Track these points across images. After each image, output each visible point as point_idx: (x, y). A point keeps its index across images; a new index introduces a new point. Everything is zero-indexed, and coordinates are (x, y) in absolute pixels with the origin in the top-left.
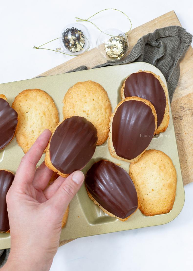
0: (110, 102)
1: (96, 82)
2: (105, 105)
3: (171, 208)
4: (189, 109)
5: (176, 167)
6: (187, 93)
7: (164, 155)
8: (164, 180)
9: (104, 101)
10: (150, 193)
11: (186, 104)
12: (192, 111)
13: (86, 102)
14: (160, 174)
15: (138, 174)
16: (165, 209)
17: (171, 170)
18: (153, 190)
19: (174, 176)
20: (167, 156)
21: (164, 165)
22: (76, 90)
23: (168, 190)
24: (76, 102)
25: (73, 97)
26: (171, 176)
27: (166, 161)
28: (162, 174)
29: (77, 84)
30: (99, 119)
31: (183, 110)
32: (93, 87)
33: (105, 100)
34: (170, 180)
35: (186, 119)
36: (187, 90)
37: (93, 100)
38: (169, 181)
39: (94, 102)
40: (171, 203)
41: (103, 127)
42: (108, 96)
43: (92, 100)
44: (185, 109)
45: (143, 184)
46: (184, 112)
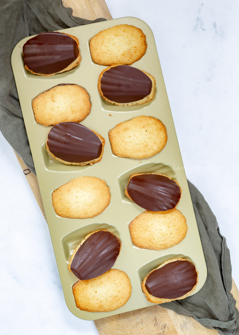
0: (170, 247)
1: (187, 234)
2: (167, 244)
3: (81, 309)
4: (163, 332)
5: (117, 310)
6: (177, 331)
7: (127, 299)
8: (106, 301)
9: (170, 243)
10: (93, 289)
11: (168, 329)
12: (162, 334)
13: (169, 227)
14: (110, 297)
15: (109, 278)
16: (80, 304)
17: (115, 306)
18: (96, 292)
19: (110, 309)
20: (127, 301)
21: (119, 300)
22: (179, 217)
23: (97, 306)
24: (169, 219)
25: (173, 216)
26: (110, 306)
27: (123, 301)
28: (111, 299)
29: (184, 218)
30: (154, 239)
31: (162, 327)
32: (182, 232)
33: (172, 244)
34: (106, 307)
35: (155, 329)
36: (181, 330)
37: (171, 234)
38: (105, 305)
39: (169, 234)
40: (86, 309)
41: (148, 243)
42: (174, 245)
43: (171, 232)
44: (163, 329)
45: (101, 283)
46: (161, 327)
